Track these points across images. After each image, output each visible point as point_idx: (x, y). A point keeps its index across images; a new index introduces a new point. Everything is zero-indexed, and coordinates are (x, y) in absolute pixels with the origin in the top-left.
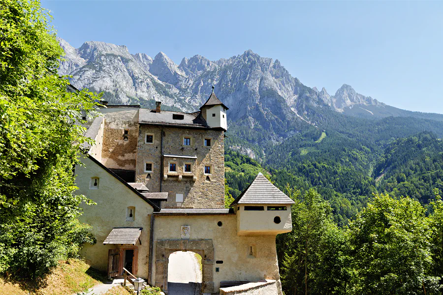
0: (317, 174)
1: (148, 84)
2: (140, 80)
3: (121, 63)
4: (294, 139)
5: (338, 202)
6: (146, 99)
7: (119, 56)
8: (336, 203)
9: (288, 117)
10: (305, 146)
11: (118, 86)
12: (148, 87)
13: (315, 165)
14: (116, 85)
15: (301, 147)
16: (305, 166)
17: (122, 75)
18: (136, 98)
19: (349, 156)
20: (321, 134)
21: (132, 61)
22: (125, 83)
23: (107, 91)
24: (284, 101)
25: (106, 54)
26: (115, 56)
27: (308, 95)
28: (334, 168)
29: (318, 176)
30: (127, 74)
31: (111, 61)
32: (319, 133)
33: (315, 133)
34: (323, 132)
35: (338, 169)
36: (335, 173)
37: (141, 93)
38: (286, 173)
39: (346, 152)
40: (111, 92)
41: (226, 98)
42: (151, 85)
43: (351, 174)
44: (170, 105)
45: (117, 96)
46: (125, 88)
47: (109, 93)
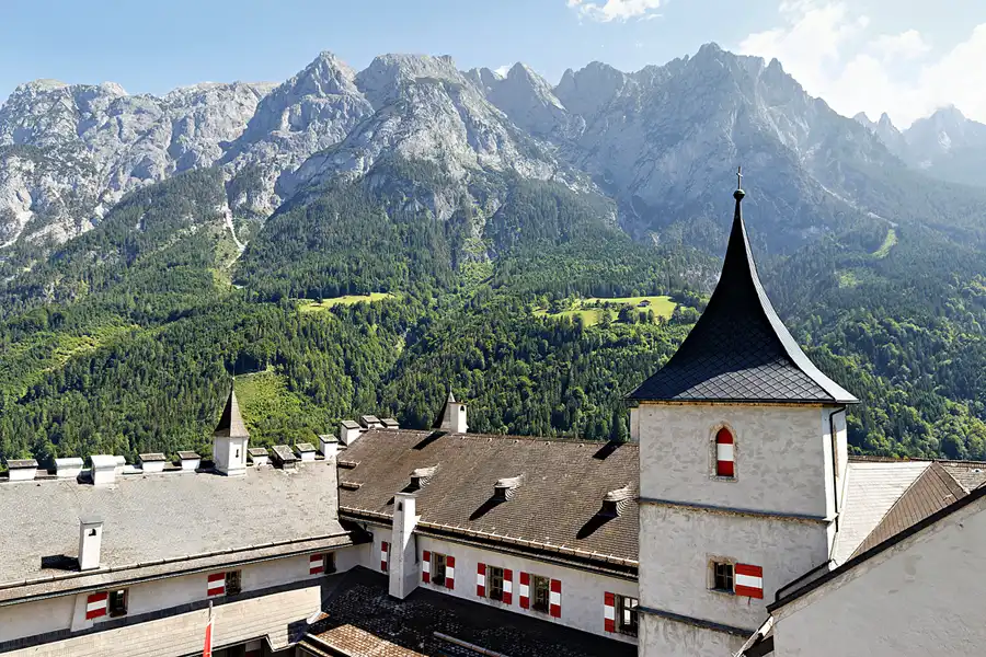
0: (894, 349)
1: (499, 136)
2: (483, 130)
3: (445, 96)
4: (822, 248)
5: (958, 429)
6: (498, 168)
7: (442, 80)
8: (954, 432)
9: (804, 195)
10: (848, 265)
11: (444, 146)
12: (500, 142)
13: (888, 326)
14: (440, 144)
15: (839, 267)
16: (864, 327)
17: (448, 120)
18: (478, 168)
19: (965, 295)
20: (885, 235)
21: (465, 89)
22: (455, 136)
23: (426, 159)
24: (795, 156)
25: (416, 79)
26: (433, 82)
27: (850, 137)
28: (935, 333)
29: (897, 352)
30: (457, 118)
31: (426, 93)
32: (881, 232)
33: (872, 234)
34: (891, 228)
35: (946, 337)
36: (940, 347)
37: (488, 157)
38: (827, 354)
39: (955, 285)
40: (433, 160)
41: (660, 157)
42: (505, 136)
43: (980, 352)
44: (546, 178)
45: (444, 169)
46: (455, 147)
47: (429, 161)
